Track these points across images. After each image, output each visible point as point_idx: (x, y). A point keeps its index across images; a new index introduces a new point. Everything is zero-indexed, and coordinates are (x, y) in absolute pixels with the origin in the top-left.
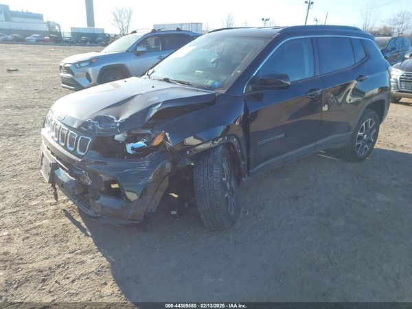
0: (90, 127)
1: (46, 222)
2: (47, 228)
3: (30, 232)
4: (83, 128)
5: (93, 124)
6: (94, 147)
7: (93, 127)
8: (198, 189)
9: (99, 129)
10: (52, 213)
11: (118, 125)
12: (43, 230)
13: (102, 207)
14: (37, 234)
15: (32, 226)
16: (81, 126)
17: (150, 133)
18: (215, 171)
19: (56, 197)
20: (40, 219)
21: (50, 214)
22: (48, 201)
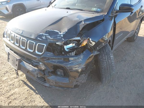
0: (44, 38)
1: (16, 90)
2: (19, 94)
3: (10, 98)
4: (39, 38)
5: (46, 36)
6: (48, 49)
7: (46, 37)
8: (103, 67)
9: (50, 39)
10: (18, 83)
11: (62, 36)
12: (17, 96)
13: (55, 82)
14: (15, 99)
15: (10, 94)
16: (37, 37)
17: (80, 39)
18: (111, 56)
19: (18, 74)
20: (13, 88)
21: (17, 84)
22: (12, 76)
